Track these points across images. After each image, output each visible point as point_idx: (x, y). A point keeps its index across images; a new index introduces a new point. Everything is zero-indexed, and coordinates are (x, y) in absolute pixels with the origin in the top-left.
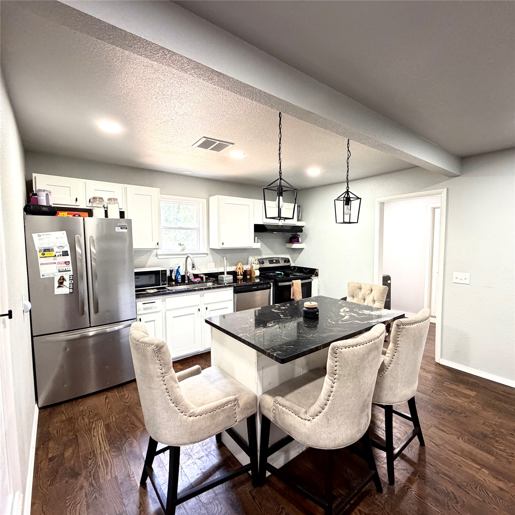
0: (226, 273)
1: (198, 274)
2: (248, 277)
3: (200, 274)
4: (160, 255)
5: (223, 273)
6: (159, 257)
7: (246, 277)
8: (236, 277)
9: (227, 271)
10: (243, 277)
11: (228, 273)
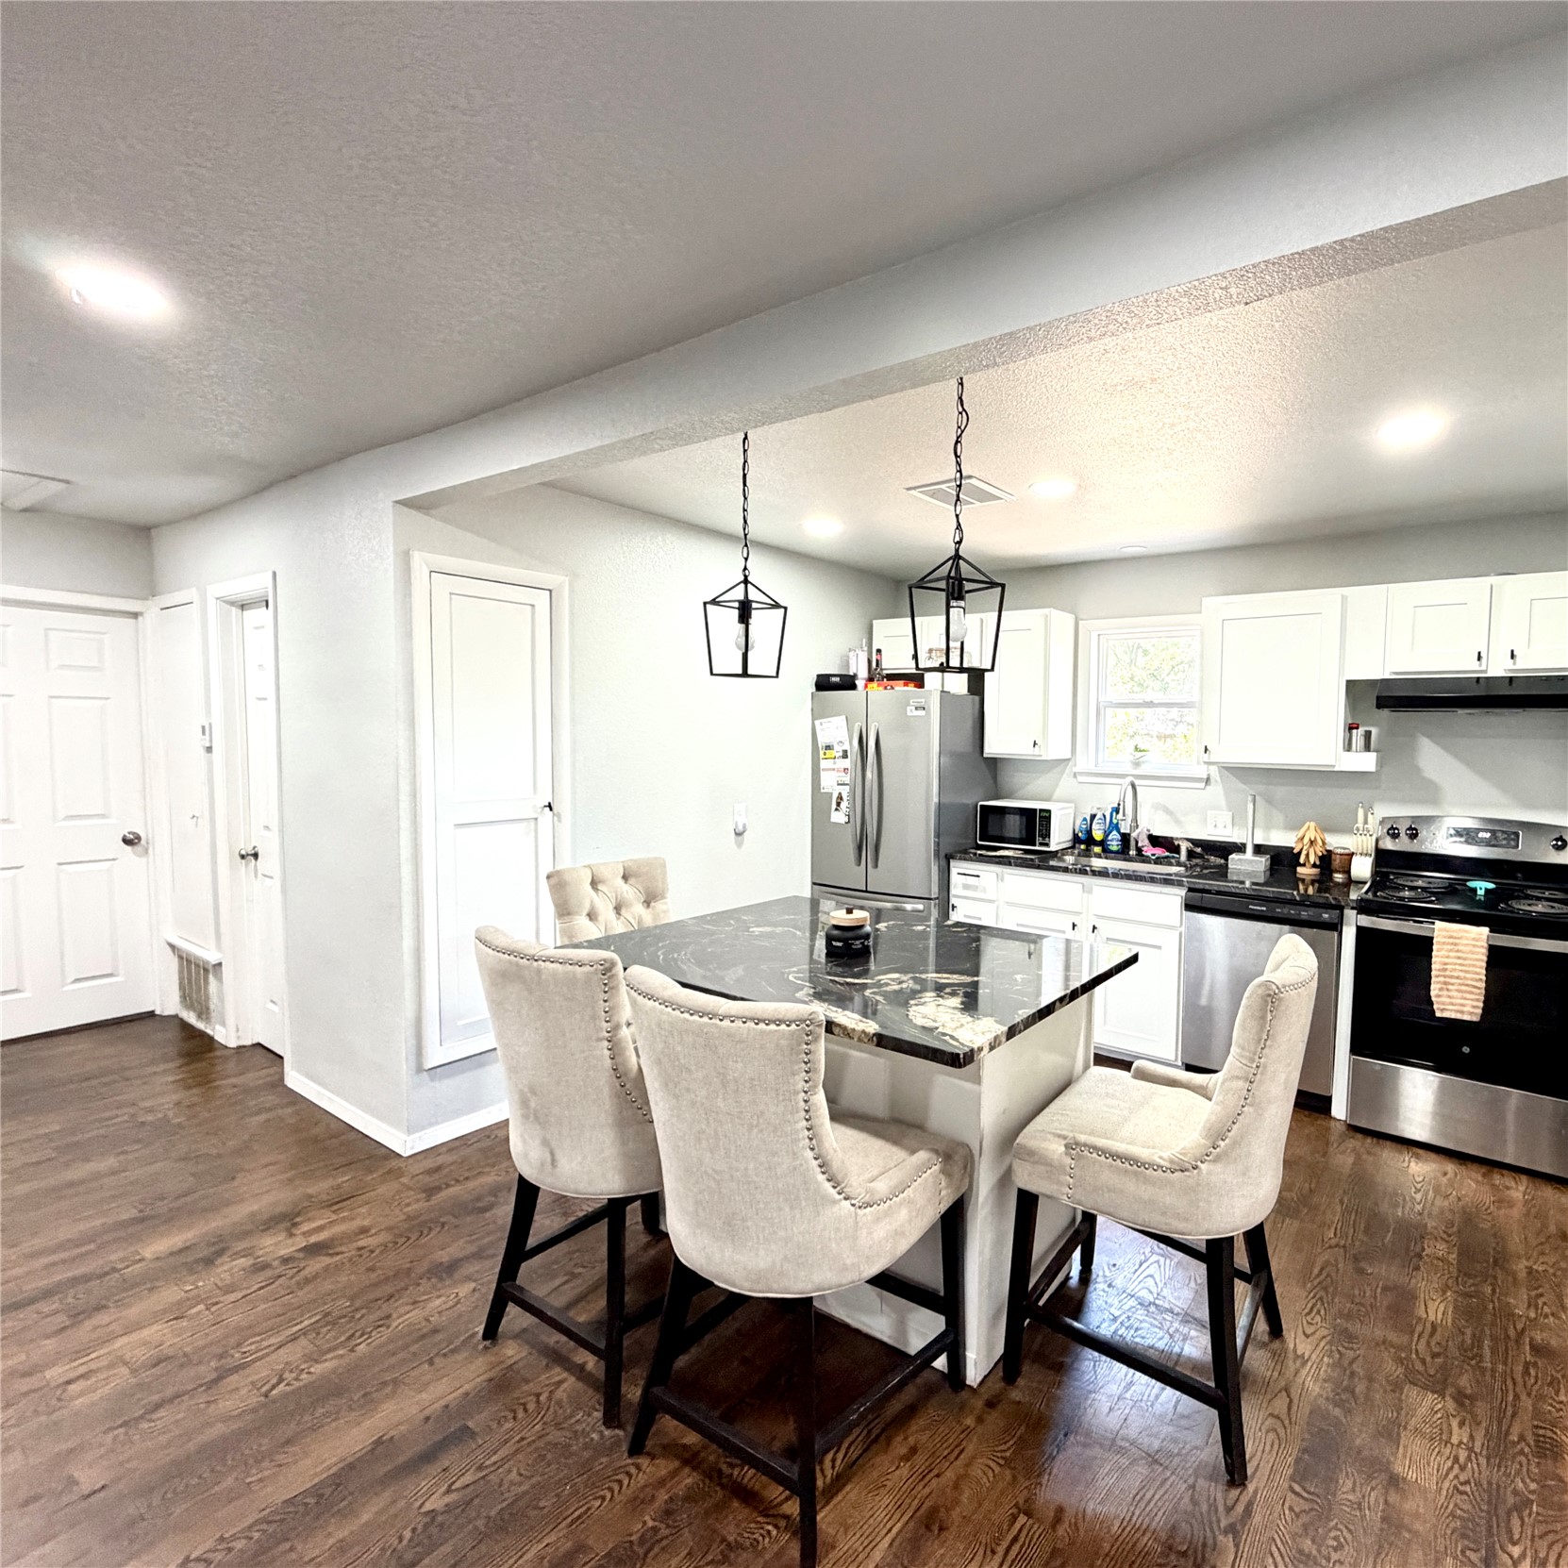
0: (1249, 849)
1: (1172, 838)
2: (1339, 877)
3: (1177, 839)
4: (1081, 774)
5: (1240, 848)
6: (1081, 779)
7: (1331, 878)
8: (1295, 872)
9: (1256, 842)
10: (1321, 874)
11: (1259, 849)
